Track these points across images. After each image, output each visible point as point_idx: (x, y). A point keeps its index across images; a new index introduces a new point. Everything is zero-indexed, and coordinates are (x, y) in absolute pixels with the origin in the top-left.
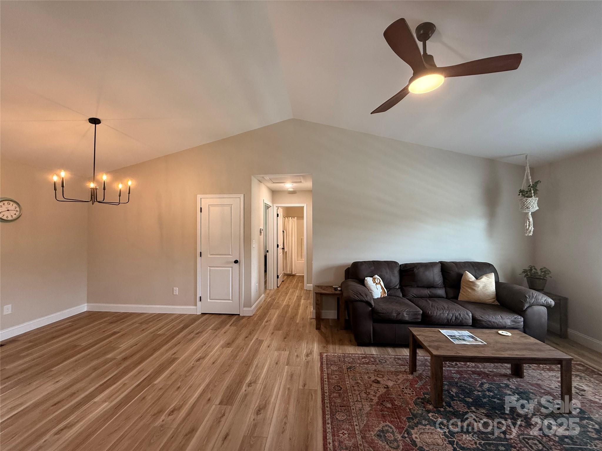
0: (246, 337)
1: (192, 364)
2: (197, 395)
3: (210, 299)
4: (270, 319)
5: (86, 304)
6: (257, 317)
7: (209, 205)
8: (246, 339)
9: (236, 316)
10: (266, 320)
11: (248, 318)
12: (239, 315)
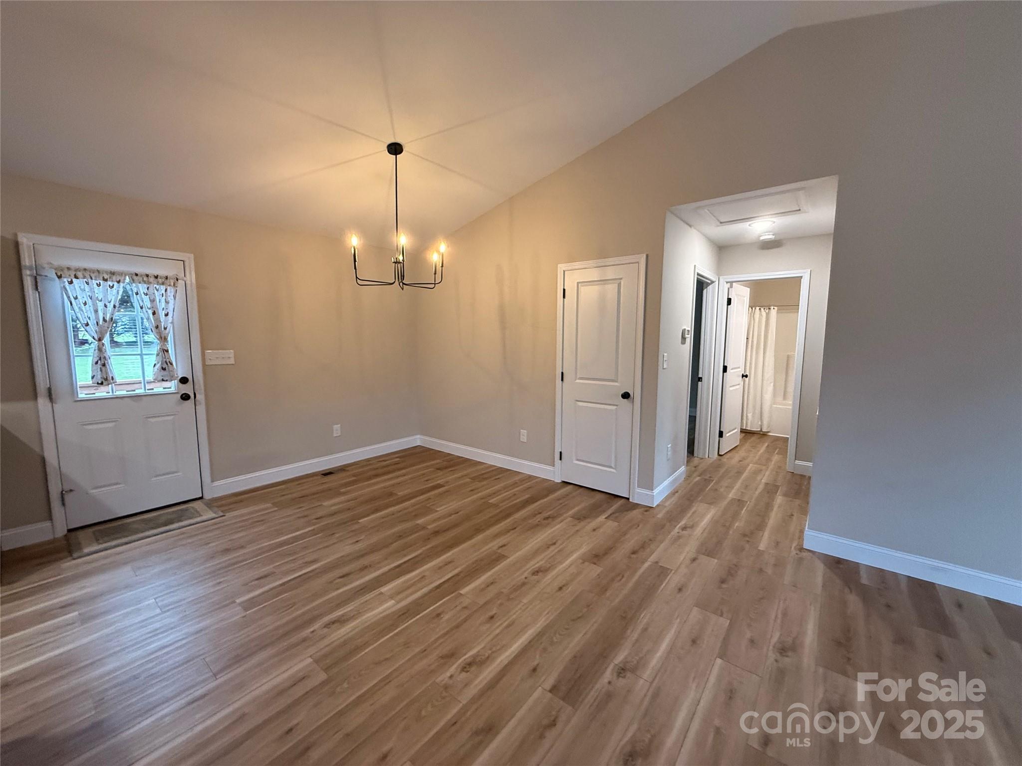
0: (634, 553)
1: (523, 577)
2: (516, 647)
3: (577, 460)
4: (691, 523)
5: (419, 437)
6: (664, 511)
7: (578, 283)
8: (633, 556)
9: (622, 501)
10: (683, 523)
11: (646, 509)
12: (628, 499)
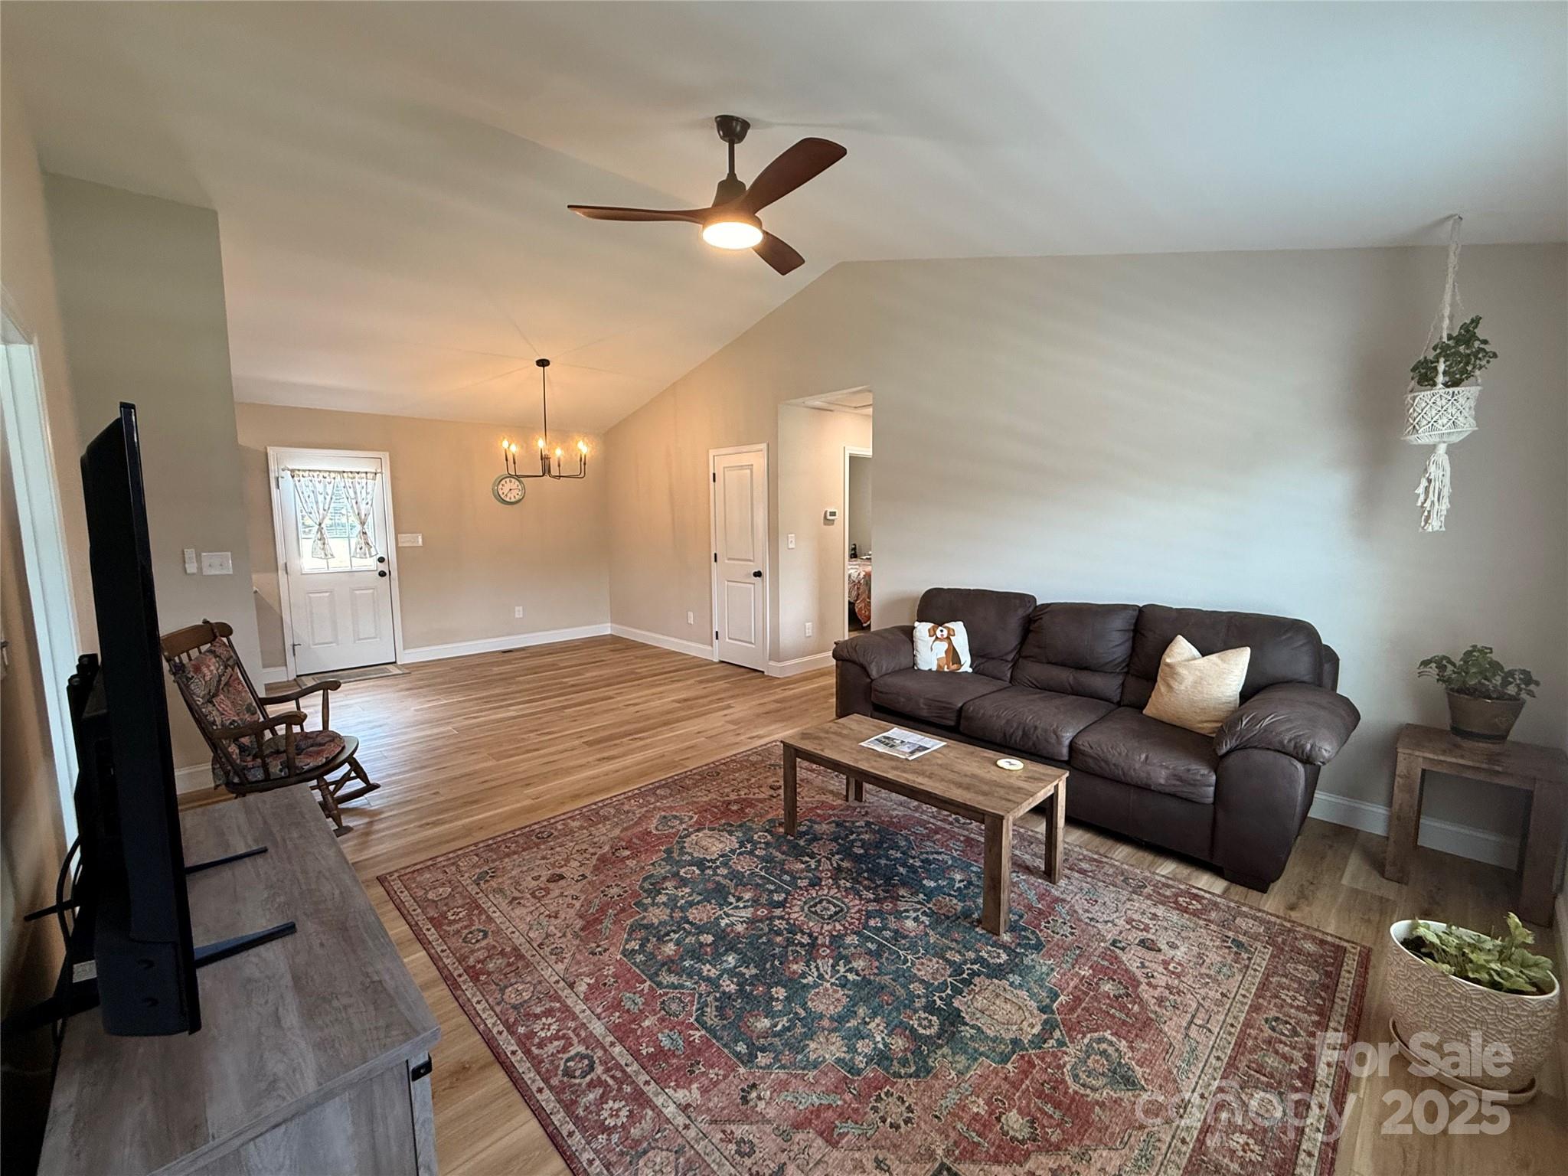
3: (730, 638)
5: (609, 624)
7: (724, 468)
12: (764, 672)
